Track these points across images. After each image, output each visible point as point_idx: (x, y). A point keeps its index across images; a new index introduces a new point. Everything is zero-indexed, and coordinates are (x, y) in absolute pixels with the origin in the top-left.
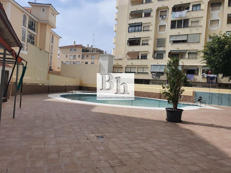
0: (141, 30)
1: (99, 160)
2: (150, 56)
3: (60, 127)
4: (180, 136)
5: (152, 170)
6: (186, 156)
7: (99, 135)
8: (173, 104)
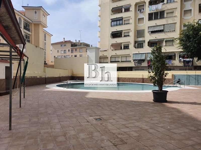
0: (122, 23)
1: (102, 140)
2: (131, 46)
3: (61, 113)
4: (169, 115)
5: (151, 146)
6: (179, 132)
7: (97, 117)
8: (158, 87)
